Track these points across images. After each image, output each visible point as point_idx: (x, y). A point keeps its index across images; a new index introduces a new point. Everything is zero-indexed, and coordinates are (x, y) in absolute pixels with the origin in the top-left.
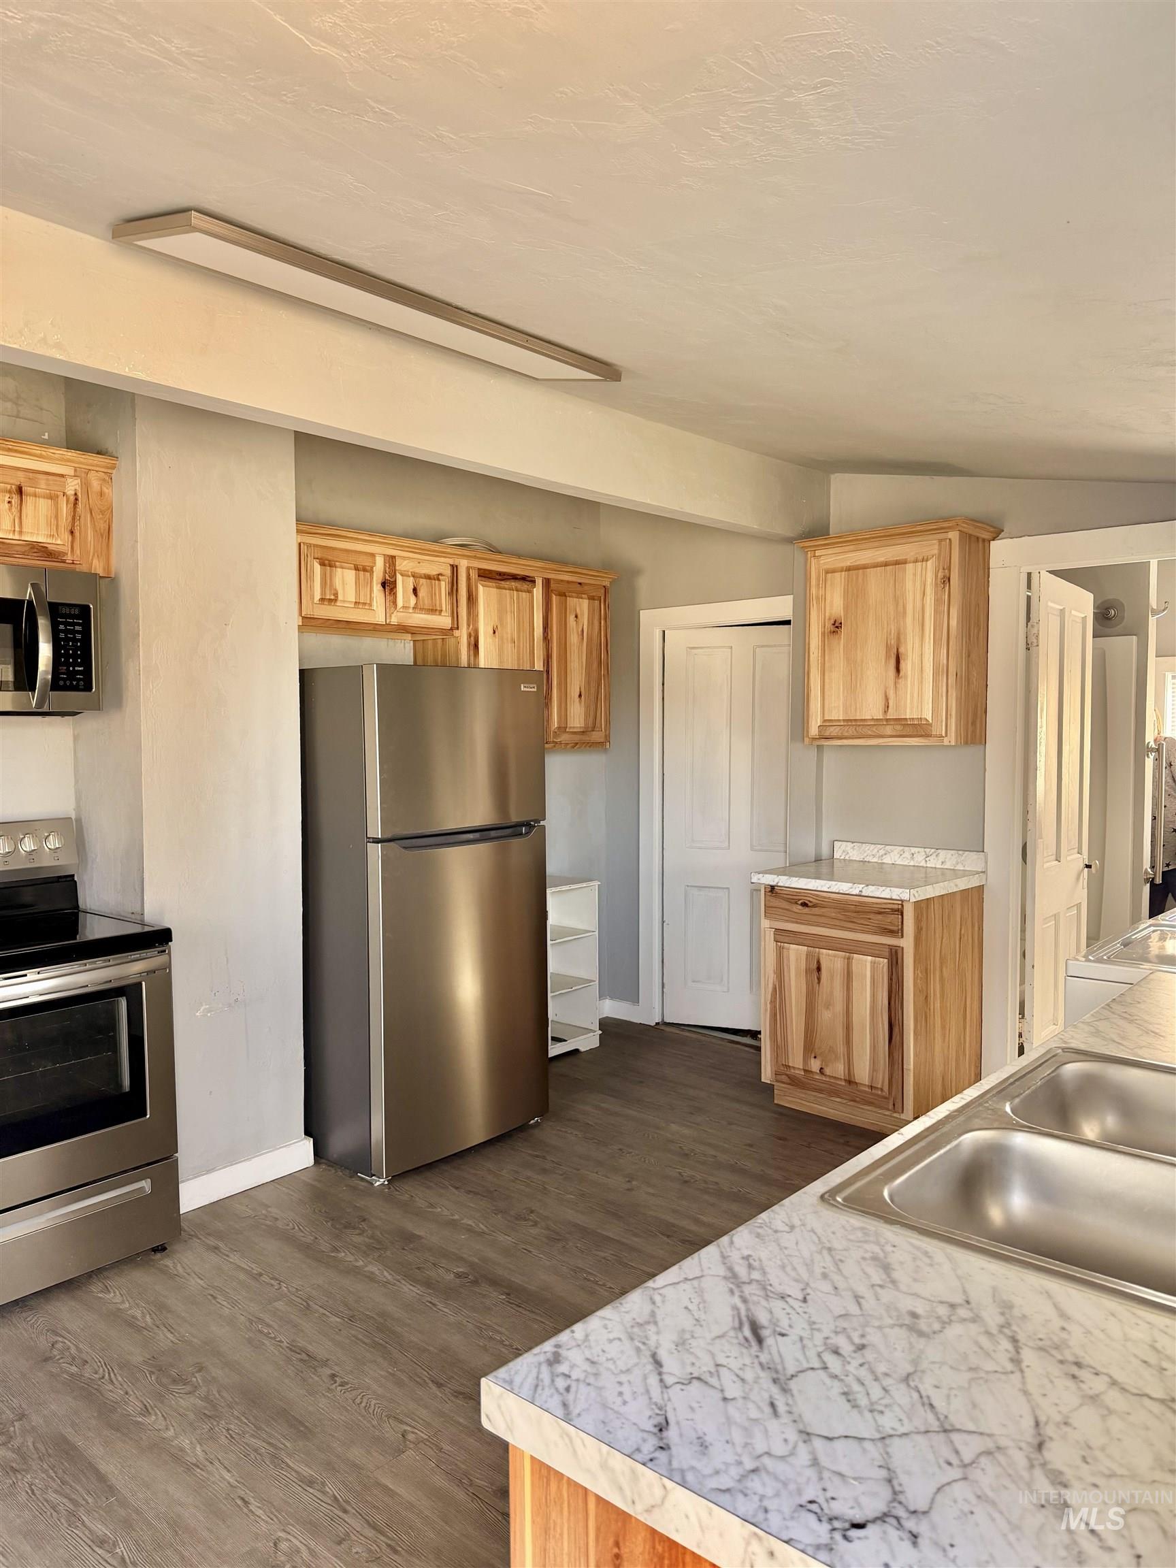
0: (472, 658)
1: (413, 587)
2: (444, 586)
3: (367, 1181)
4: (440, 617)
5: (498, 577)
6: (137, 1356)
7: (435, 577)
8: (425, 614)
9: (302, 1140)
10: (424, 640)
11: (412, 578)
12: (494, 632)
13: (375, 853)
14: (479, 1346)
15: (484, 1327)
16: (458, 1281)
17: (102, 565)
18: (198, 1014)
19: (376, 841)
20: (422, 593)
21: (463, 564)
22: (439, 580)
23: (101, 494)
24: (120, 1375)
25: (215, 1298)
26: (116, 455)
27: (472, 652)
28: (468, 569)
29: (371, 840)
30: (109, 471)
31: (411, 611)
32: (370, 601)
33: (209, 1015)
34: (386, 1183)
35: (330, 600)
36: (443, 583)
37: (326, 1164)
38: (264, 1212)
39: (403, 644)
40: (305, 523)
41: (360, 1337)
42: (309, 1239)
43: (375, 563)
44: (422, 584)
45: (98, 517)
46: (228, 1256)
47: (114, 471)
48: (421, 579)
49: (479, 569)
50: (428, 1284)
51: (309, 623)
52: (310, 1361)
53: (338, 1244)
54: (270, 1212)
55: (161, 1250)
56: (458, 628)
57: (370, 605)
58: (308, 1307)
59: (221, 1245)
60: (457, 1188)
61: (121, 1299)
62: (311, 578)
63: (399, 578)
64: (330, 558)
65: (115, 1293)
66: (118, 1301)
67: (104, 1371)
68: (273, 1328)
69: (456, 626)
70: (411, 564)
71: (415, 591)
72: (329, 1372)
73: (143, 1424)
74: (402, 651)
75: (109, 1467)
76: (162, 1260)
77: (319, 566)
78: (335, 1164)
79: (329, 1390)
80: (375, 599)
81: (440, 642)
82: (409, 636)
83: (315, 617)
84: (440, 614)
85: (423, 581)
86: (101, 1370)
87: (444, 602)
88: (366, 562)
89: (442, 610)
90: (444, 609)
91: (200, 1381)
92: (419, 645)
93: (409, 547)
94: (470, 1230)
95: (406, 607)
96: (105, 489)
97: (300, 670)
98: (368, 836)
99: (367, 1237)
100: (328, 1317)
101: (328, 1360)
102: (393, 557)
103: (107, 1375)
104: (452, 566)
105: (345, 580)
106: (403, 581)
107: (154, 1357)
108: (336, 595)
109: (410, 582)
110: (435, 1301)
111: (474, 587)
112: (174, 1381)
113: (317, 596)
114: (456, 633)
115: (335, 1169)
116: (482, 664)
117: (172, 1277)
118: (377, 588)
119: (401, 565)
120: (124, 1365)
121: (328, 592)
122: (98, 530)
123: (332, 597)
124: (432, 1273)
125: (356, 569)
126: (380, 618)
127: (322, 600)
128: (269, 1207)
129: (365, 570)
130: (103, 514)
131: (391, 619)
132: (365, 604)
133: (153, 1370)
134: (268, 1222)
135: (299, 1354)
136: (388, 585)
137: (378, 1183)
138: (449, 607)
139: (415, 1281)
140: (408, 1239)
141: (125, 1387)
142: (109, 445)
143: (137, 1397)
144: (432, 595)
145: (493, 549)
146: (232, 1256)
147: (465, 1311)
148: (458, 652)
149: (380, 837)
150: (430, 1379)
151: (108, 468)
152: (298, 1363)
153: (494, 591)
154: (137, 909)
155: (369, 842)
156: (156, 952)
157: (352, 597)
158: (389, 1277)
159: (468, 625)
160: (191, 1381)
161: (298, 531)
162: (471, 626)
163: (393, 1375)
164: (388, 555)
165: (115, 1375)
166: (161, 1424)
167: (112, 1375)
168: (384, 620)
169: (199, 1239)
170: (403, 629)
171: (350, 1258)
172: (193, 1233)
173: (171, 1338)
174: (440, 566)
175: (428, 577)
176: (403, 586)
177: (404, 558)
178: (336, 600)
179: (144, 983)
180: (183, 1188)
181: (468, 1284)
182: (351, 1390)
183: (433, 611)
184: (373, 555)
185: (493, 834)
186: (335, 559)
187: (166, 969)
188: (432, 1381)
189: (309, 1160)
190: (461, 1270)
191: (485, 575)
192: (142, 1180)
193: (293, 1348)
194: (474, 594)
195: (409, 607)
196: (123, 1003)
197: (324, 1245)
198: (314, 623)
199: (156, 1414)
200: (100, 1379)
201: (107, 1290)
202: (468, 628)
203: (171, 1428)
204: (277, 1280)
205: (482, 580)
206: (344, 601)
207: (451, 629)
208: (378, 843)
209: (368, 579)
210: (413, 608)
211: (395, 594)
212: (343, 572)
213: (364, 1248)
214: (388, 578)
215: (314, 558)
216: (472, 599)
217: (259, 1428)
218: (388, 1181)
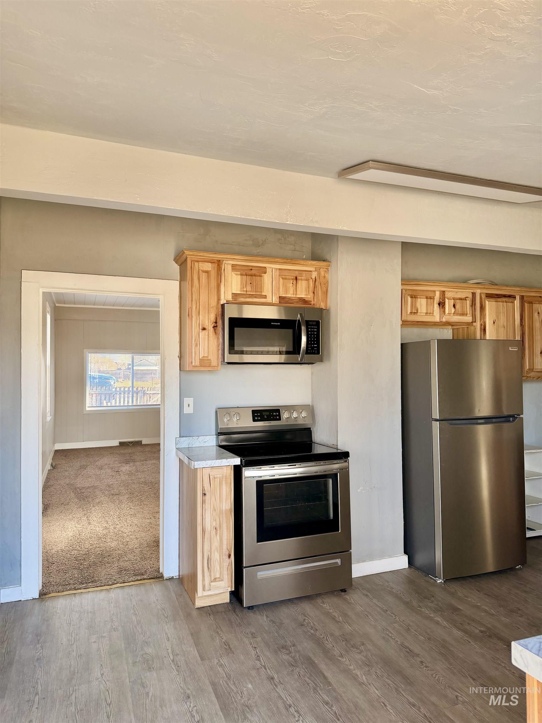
0: (482, 335)
1: (453, 304)
2: (468, 302)
3: (434, 579)
4: (466, 317)
5: (496, 296)
6: (337, 633)
7: (464, 299)
8: (459, 316)
9: (403, 555)
10: (457, 328)
11: (453, 300)
12: (494, 323)
13: (436, 426)
14: (493, 666)
15: (496, 658)
16: (481, 634)
17: (324, 305)
18: (359, 491)
19: (436, 420)
20: (458, 306)
21: (478, 292)
22: (466, 300)
23: (324, 277)
24: (331, 639)
25: (367, 616)
26: (330, 261)
27: (482, 333)
28: (481, 294)
29: (434, 420)
30: (328, 267)
31: (452, 315)
32: (433, 312)
33: (363, 492)
34: (443, 582)
35: (415, 313)
36: (468, 301)
37: (414, 568)
38: (387, 584)
39: (447, 330)
40: (405, 281)
41: (434, 648)
42: (408, 600)
43: (435, 295)
44: (458, 302)
45: (323, 286)
46: (372, 600)
47: (329, 268)
48: (457, 300)
49: (486, 293)
50: (465, 632)
51: (405, 323)
52: (410, 653)
53: (421, 604)
54: (389, 584)
55: (344, 591)
56: (475, 322)
57: (433, 313)
58: (409, 629)
59: (369, 594)
60: (478, 591)
61: (329, 608)
62: (406, 303)
63: (447, 300)
64: (415, 294)
65: (327, 605)
66: (328, 608)
67: (324, 635)
68: (394, 635)
69: (474, 321)
70: (453, 294)
71: (454, 306)
72: (420, 660)
73: (341, 661)
74: (447, 334)
75: (328, 674)
76: (345, 595)
77: (410, 298)
78: (417, 569)
79: (420, 668)
80: (435, 311)
81: (466, 329)
82: (450, 327)
83: (408, 320)
84: (466, 316)
85: (458, 301)
86: (323, 634)
87: (468, 309)
88: (431, 295)
89: (467, 314)
90: (468, 313)
91: (363, 649)
92: (455, 331)
93: (451, 286)
94: (486, 611)
95: (450, 313)
96: (326, 275)
97: (401, 344)
98: (433, 418)
99: (435, 604)
100: (418, 636)
101: (419, 654)
102: (444, 292)
103: (325, 637)
104: (473, 293)
105: (422, 303)
106: (448, 302)
107: (343, 634)
108: (417, 310)
109: (452, 302)
110: (470, 640)
111: (484, 303)
112: (352, 647)
113: (409, 311)
114: (474, 324)
115: (418, 572)
116: (488, 338)
117: (349, 603)
118: (436, 306)
119: (448, 295)
120: (332, 635)
121: (414, 309)
122: (323, 291)
123: (416, 311)
124: (468, 627)
125: (427, 298)
126: (437, 319)
127: (411, 313)
128: (389, 582)
129: (430, 298)
130: (325, 285)
131: (442, 319)
132: (430, 313)
133: (343, 640)
134: (389, 589)
135: (406, 648)
136: (442, 304)
137: (439, 581)
138: (471, 312)
139: (459, 629)
140: (456, 610)
141: (333, 643)
142: (328, 257)
143: (338, 649)
144: (462, 307)
145: (493, 284)
146: (374, 600)
147: (485, 648)
148: (475, 333)
149: (438, 418)
150: (469, 675)
151: (328, 266)
152: (406, 652)
153: (494, 303)
154: (335, 443)
155: (433, 421)
156: (343, 461)
157: (424, 311)
158: (447, 625)
159: (481, 320)
160: (359, 648)
161: (402, 284)
162: (482, 321)
163: (450, 669)
164: (441, 291)
165: (328, 638)
166: (347, 662)
167: (327, 637)
168: (439, 320)
169: (360, 590)
170: (448, 324)
171: (427, 612)
172: (357, 587)
173: (350, 628)
174: (467, 293)
175: (461, 299)
176: (448, 304)
177: (449, 291)
178: (417, 313)
179: (338, 474)
180: (354, 566)
181: (486, 636)
182: (430, 670)
183: (463, 314)
184: (434, 291)
185: (494, 420)
186: (418, 295)
187: (347, 468)
188: (470, 677)
189: (406, 565)
190: (483, 629)
191: (489, 296)
192: (337, 559)
193: (402, 645)
194: (484, 305)
195: (451, 313)
196: (330, 481)
197: (415, 603)
198: (407, 323)
199: (346, 658)
200: (323, 638)
201: (323, 603)
202: (480, 321)
203: (352, 665)
204: (394, 614)
205: (487, 299)
206: (421, 313)
207: (472, 322)
208: (437, 421)
209: (432, 302)
210: (453, 314)
211: (445, 308)
212: (420, 300)
213: (434, 609)
214: (441, 301)
215: (408, 295)
216: (482, 308)
217: (390, 676)
218: (444, 581)
